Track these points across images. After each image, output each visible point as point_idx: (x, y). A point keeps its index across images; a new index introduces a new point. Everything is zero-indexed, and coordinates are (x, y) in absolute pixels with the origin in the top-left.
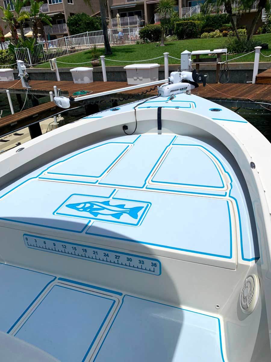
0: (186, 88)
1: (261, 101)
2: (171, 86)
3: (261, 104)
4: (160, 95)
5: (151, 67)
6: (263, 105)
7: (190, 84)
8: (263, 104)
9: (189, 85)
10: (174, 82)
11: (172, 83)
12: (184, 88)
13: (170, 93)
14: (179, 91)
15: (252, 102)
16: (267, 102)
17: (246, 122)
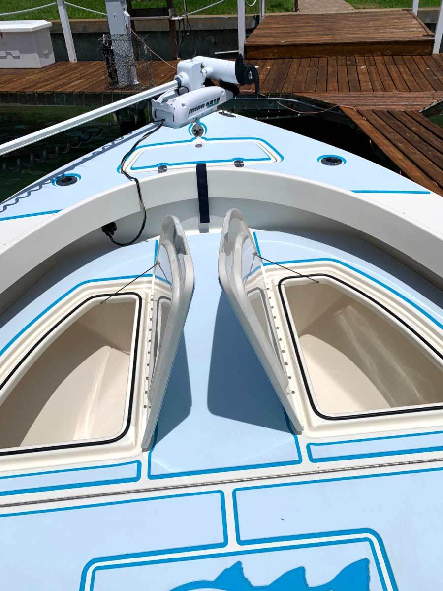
0: (218, 99)
1: (277, 95)
2: (187, 99)
3: (278, 100)
4: (161, 123)
5: (33, 28)
6: (282, 102)
7: (223, 89)
8: (281, 100)
9: (222, 92)
10: (191, 86)
11: (188, 90)
12: (215, 100)
13: (188, 117)
14: (206, 110)
15: (263, 98)
16: (287, 96)
17: (429, 193)
